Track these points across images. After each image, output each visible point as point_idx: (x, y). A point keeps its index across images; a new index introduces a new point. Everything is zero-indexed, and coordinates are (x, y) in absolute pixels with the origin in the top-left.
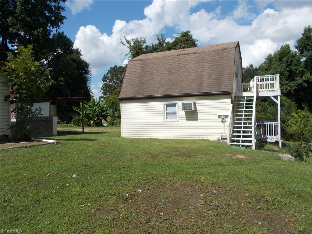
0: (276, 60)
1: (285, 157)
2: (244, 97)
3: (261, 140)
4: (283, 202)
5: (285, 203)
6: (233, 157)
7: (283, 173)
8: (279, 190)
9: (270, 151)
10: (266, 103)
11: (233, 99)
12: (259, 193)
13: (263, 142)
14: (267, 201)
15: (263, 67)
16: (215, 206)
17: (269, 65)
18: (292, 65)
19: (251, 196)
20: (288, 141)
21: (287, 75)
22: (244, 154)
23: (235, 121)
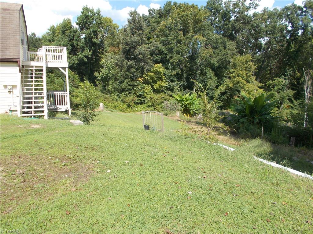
0: (59, 33)
1: (77, 123)
2: (33, 66)
3: (52, 111)
4: (82, 156)
5: (84, 156)
6: (28, 128)
7: (77, 135)
8: (77, 148)
9: (62, 119)
10: (53, 75)
11: (21, 68)
12: (60, 154)
13: (54, 112)
14: (69, 158)
15: (46, 38)
16: (20, 174)
17: (52, 36)
18: (74, 40)
19: (54, 157)
20: (75, 110)
21: (70, 49)
22: (38, 124)
23: (25, 92)
